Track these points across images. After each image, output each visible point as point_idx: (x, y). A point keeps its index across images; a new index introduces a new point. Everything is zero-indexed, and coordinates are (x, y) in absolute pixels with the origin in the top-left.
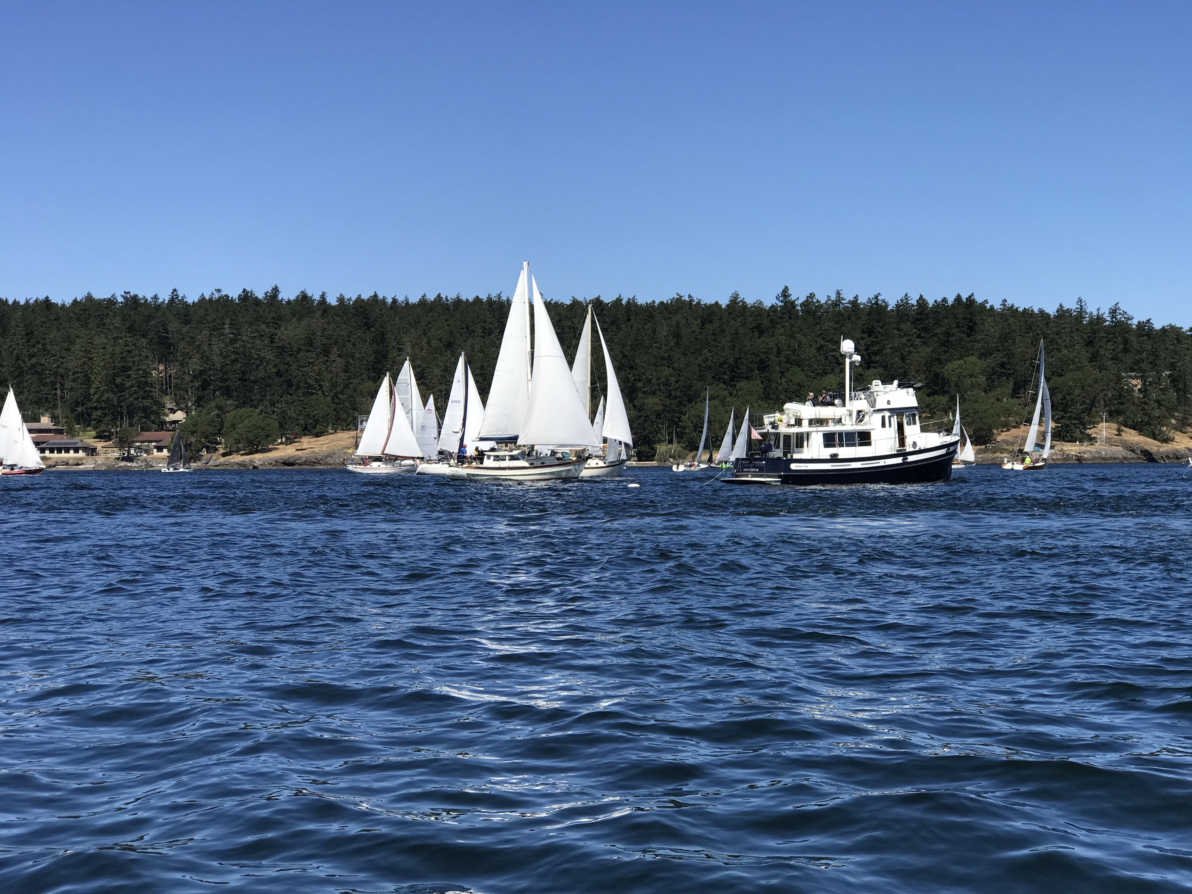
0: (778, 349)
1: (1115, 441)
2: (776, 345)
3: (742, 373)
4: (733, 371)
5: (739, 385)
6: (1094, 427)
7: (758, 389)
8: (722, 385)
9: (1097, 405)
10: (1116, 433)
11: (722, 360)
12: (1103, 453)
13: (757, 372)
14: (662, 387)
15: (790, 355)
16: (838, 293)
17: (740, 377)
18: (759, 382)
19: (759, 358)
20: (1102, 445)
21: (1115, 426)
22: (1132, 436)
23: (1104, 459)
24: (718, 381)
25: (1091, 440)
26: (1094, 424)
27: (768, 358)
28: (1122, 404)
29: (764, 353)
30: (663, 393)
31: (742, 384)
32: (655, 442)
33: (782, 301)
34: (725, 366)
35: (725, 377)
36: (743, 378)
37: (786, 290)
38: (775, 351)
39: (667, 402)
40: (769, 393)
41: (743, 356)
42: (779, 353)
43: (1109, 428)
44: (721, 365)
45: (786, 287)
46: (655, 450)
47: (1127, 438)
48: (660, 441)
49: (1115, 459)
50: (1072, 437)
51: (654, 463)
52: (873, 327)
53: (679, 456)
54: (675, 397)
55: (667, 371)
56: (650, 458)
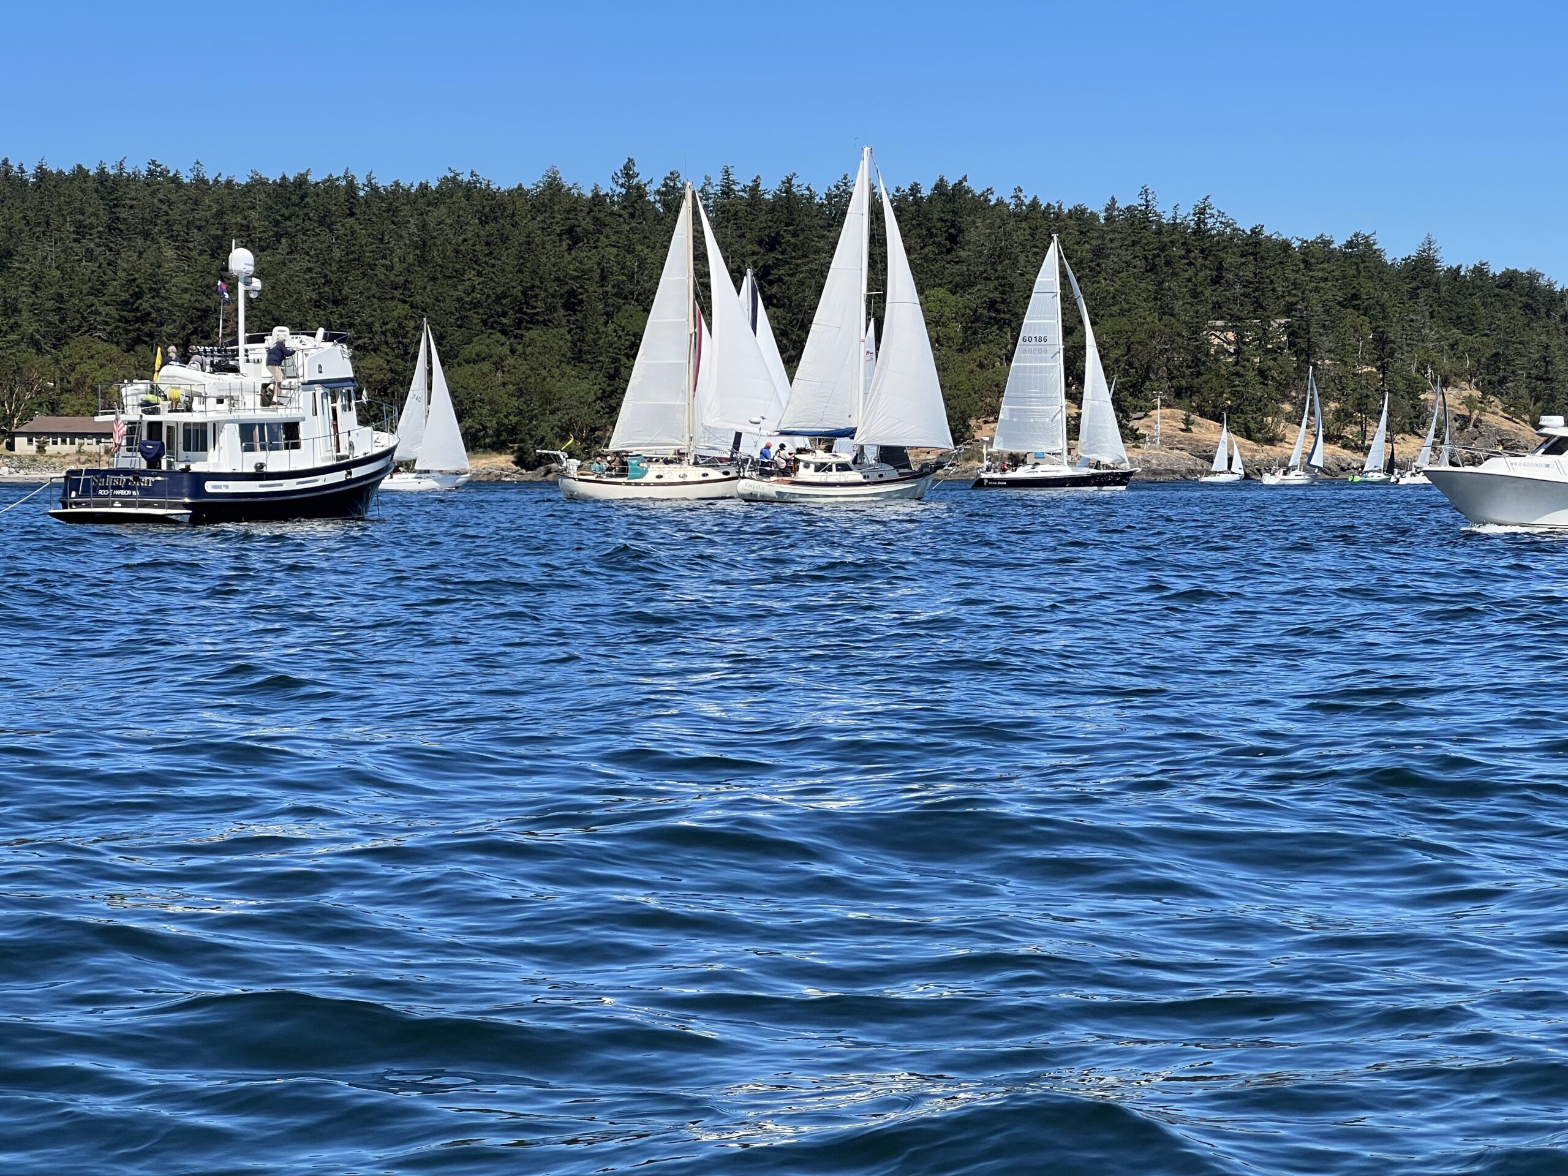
0: (602, 270)
1: (1179, 442)
2: (599, 264)
3: (537, 314)
4: (520, 311)
5: (528, 335)
6: (1146, 415)
7: (561, 343)
8: (498, 336)
9: (1152, 376)
10: (1183, 426)
11: (499, 290)
12: (1154, 461)
13: (562, 312)
15: (623, 282)
17: (532, 322)
18: (563, 331)
19: (567, 287)
20: (1155, 449)
21: (1180, 413)
22: (1210, 433)
23: (1155, 473)
24: (492, 327)
25: (1137, 438)
26: (1146, 411)
27: (582, 287)
28: (1199, 374)
29: (575, 278)
30: (393, 350)
31: (534, 333)
33: (622, 186)
34: (504, 301)
35: (504, 321)
36: (537, 322)
37: (629, 165)
38: (596, 275)
40: (580, 351)
41: (537, 283)
43: (1172, 417)
44: (499, 299)
45: (630, 162)
47: (1200, 437)
49: (1174, 472)
52: (778, 233)
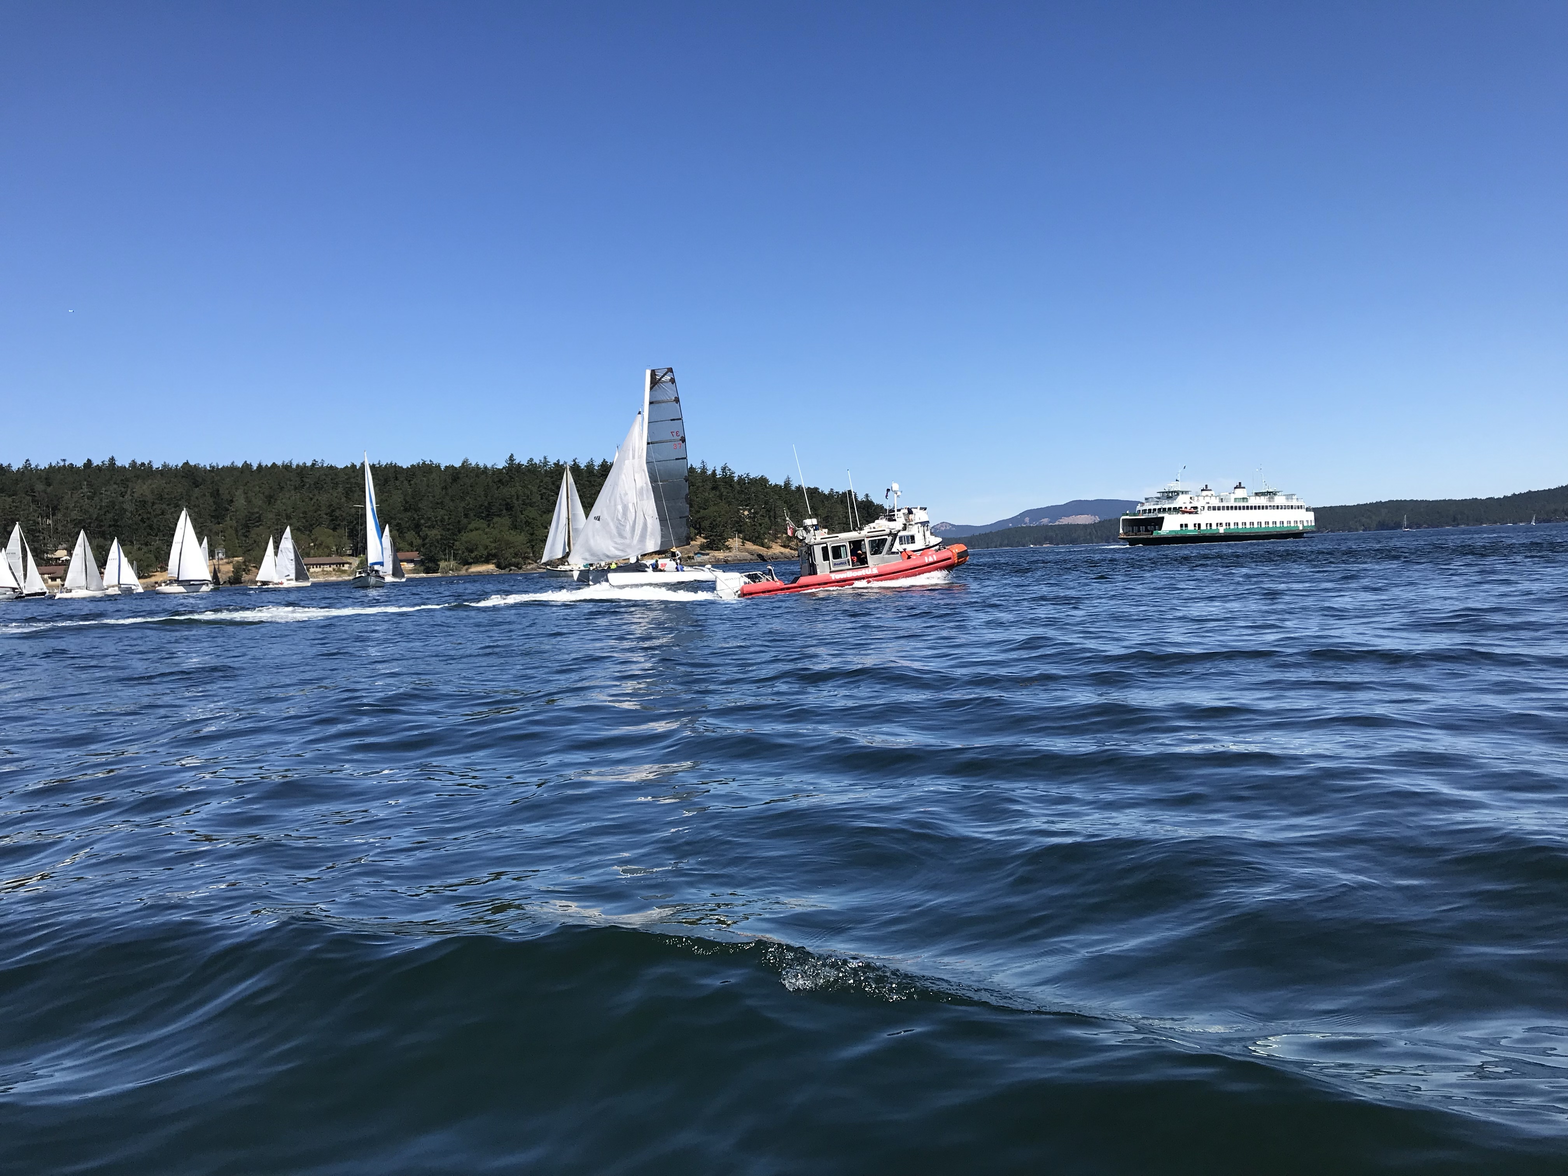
1: (742, 549)
14: (439, 523)
15: (525, 499)
16: (545, 458)
17: (493, 515)
18: (507, 518)
19: (505, 502)
20: (736, 552)
21: (741, 540)
22: (749, 545)
24: (479, 518)
25: (729, 548)
27: (510, 501)
29: (507, 498)
32: (438, 560)
34: (482, 508)
35: (483, 515)
36: (496, 515)
37: (512, 456)
38: (516, 497)
39: (444, 533)
42: (518, 498)
45: (512, 455)
46: (439, 565)
47: (748, 547)
48: (441, 560)
50: (717, 547)
51: (439, 575)
53: (456, 569)
54: (449, 530)
55: (442, 512)
56: (436, 571)
